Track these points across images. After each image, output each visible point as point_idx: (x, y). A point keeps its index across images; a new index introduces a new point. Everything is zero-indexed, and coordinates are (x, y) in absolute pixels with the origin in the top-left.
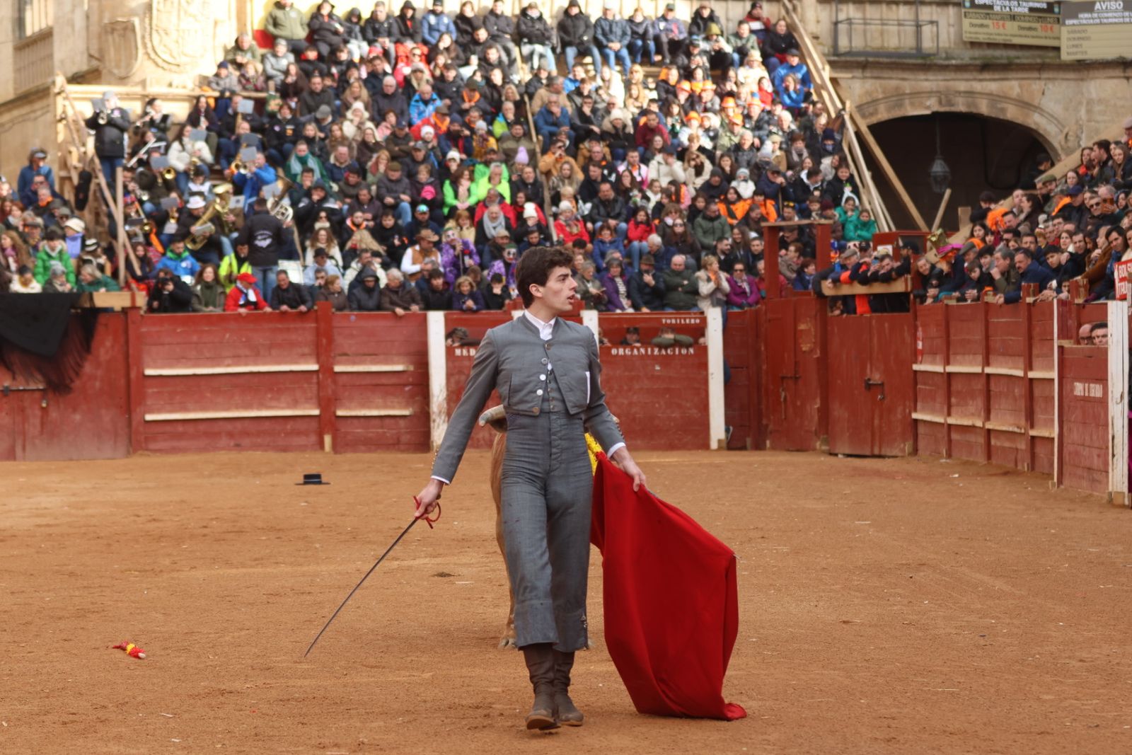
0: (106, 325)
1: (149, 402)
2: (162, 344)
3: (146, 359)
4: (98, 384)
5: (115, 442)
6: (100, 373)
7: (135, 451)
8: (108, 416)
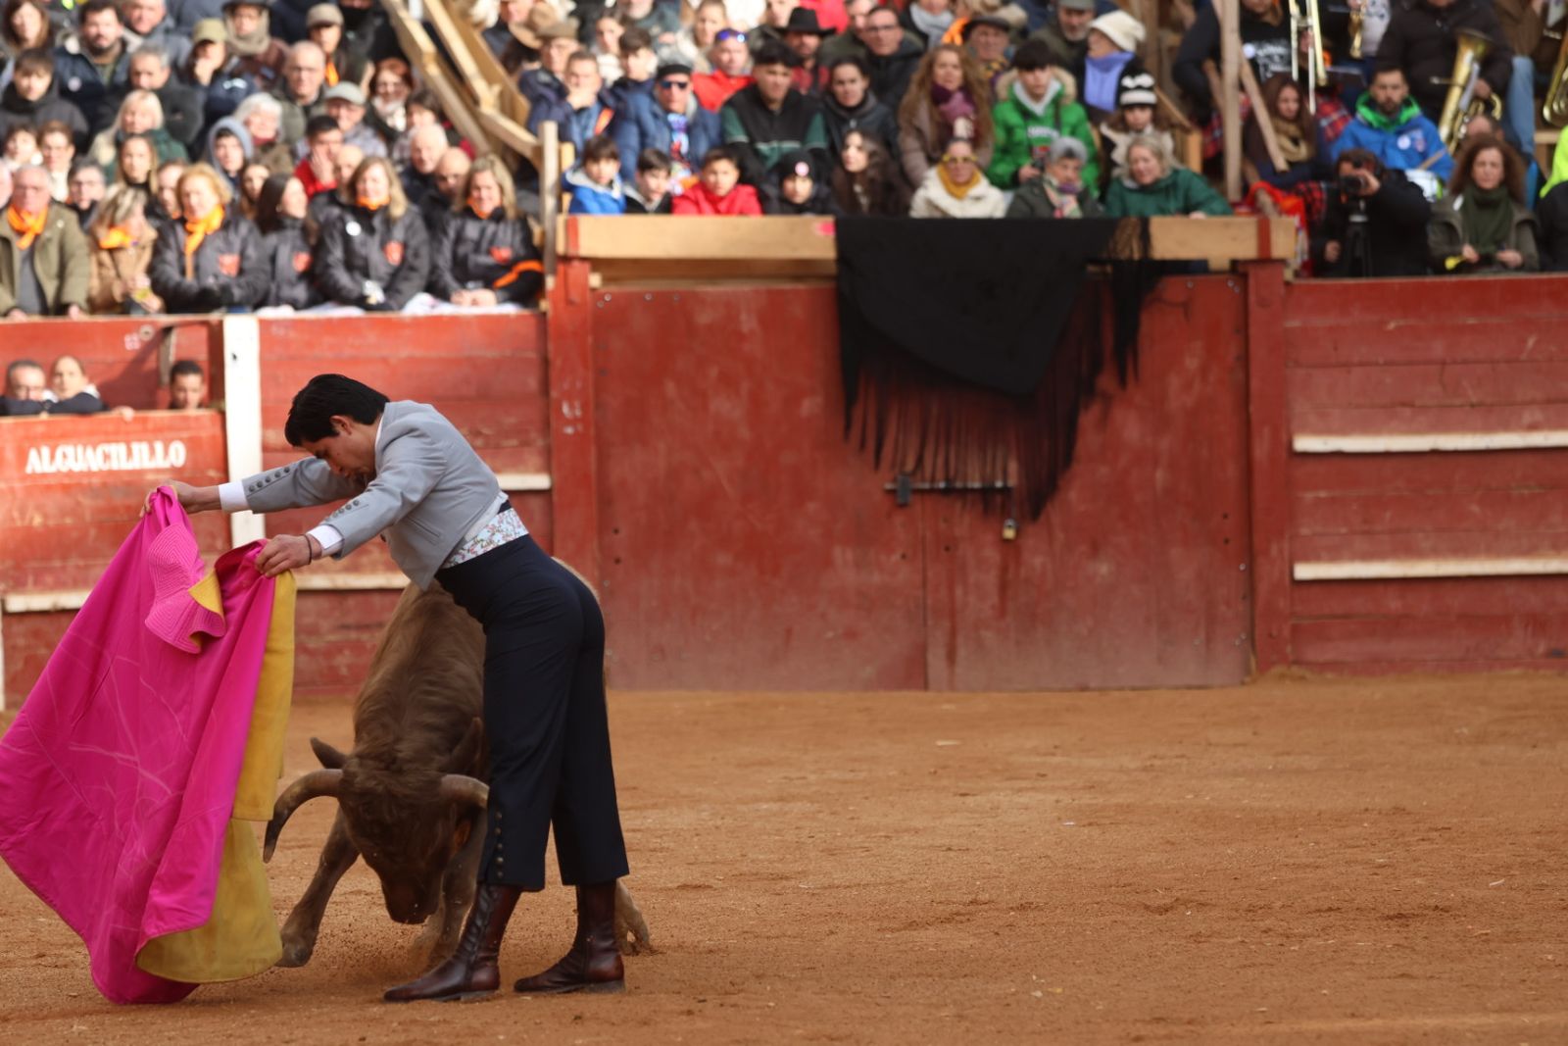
0: (1186, 307)
1: (1305, 531)
2: (1347, 365)
3: (1300, 406)
4: (1160, 476)
5: (1209, 640)
6: (1165, 444)
7: (1264, 667)
8: (1186, 566)
